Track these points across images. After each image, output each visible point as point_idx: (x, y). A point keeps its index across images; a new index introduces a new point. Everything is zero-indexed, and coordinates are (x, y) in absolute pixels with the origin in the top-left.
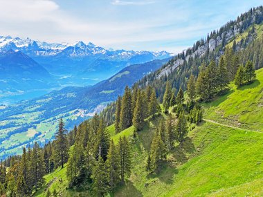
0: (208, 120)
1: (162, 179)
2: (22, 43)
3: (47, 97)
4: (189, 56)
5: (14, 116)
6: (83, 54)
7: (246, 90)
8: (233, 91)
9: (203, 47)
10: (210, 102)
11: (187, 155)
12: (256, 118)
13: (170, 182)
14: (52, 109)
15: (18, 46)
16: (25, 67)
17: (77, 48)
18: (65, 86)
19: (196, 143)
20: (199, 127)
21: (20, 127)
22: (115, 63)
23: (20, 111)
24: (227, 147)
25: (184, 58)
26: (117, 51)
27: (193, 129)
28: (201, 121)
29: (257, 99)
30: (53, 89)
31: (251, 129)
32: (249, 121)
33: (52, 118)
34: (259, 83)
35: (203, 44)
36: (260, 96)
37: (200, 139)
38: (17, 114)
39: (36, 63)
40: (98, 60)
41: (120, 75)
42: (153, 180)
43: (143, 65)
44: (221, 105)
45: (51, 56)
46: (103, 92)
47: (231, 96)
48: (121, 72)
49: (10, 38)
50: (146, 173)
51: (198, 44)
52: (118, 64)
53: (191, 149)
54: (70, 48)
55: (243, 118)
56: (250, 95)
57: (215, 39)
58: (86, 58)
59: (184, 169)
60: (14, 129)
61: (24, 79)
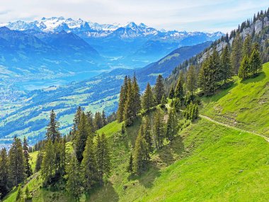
0: (204, 117)
1: (141, 182)
2: (74, 24)
3: (96, 79)
4: (233, 39)
5: (64, 98)
6: (134, 35)
7: (250, 84)
8: (236, 84)
9: (248, 28)
10: (211, 96)
11: (175, 156)
12: (255, 117)
13: (149, 185)
14: (101, 91)
15: (70, 27)
16: (77, 49)
17: (128, 29)
18: (115, 68)
19: (186, 143)
20: (194, 125)
21: (69, 109)
22: (167, 44)
23: (69, 92)
24: (215, 149)
25: (227, 41)
26: (170, 32)
27: (187, 126)
28: (196, 118)
29: (260, 95)
30: (103, 71)
31: (248, 129)
32: (246, 120)
33: (99, 101)
34: (265, 76)
35: (249, 26)
36: (263, 92)
37: (191, 138)
38: (66, 96)
39: (88, 44)
40: (150, 41)
41: (169, 58)
42: (133, 182)
43: (194, 47)
44: (221, 101)
45: (103, 38)
46: (152, 74)
47: (233, 90)
48: (171, 54)
49: (63, 19)
50: (128, 174)
51: (244, 26)
52: (170, 45)
53: (179, 149)
54: (121, 29)
55: (241, 116)
56: (253, 90)
57: (262, 20)
58: (137, 39)
59: (168, 171)
60: (64, 110)
61: (75, 61)
